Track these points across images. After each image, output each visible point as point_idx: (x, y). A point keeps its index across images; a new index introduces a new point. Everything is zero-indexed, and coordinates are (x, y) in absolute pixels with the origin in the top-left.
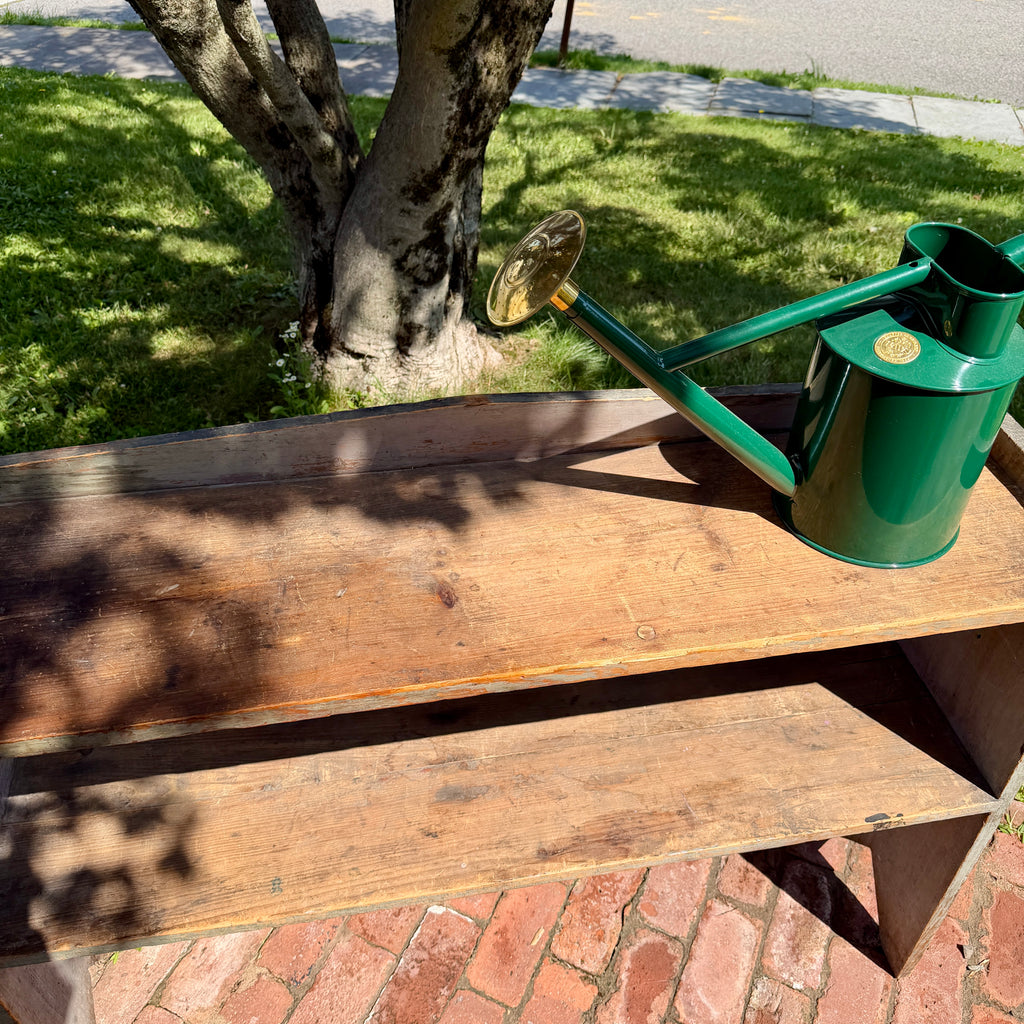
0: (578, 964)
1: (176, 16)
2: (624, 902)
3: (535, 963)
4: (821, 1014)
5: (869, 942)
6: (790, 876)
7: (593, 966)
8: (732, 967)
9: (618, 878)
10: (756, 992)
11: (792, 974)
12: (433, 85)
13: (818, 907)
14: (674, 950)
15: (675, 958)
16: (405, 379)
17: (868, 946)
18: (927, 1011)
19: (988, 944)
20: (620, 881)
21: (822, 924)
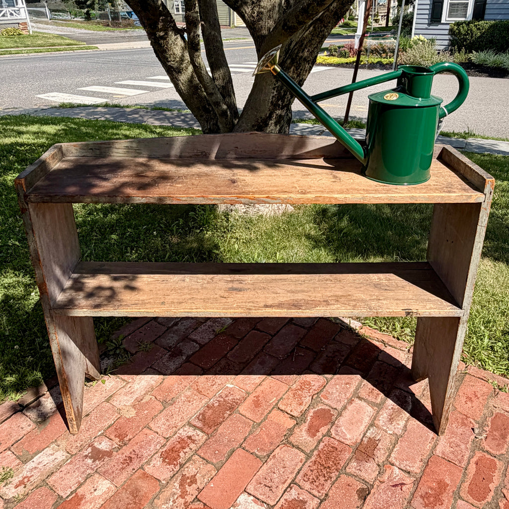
0: (289, 412)
1: (174, 61)
2: (314, 393)
3: (270, 409)
4: (399, 443)
5: (428, 422)
6: (393, 394)
7: (295, 414)
8: (360, 421)
9: (312, 385)
10: (369, 431)
11: (388, 428)
12: (267, 82)
13: (405, 406)
14: (334, 413)
15: (334, 415)
16: (248, 209)
17: (427, 423)
18: (452, 449)
19: (487, 430)
20: (313, 386)
21: (406, 412)
